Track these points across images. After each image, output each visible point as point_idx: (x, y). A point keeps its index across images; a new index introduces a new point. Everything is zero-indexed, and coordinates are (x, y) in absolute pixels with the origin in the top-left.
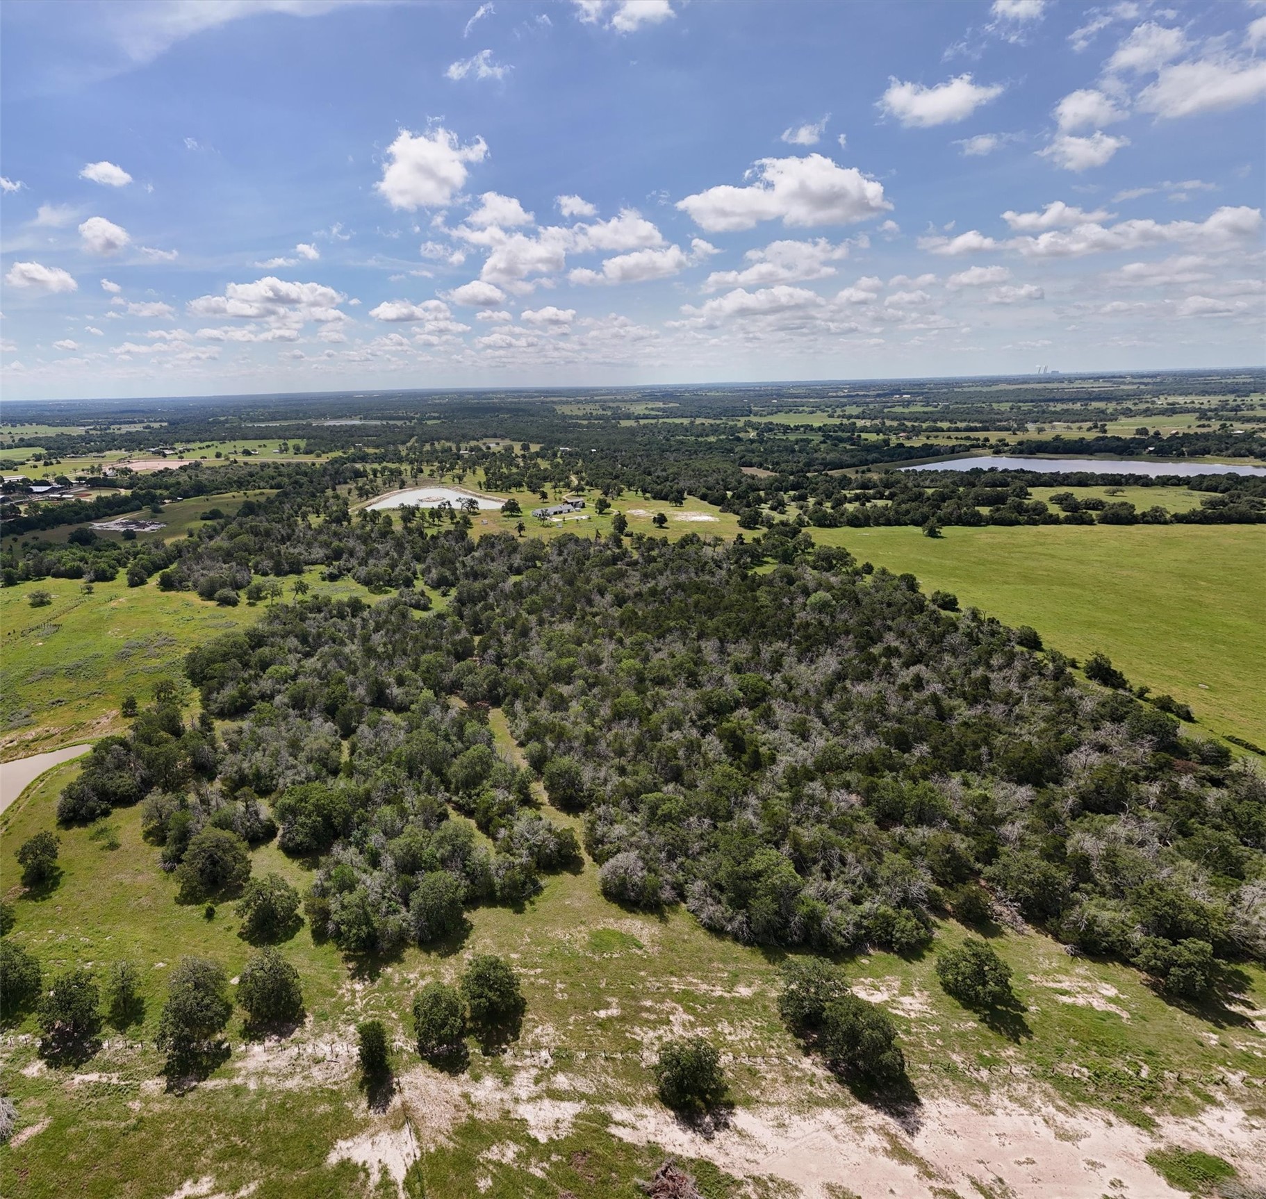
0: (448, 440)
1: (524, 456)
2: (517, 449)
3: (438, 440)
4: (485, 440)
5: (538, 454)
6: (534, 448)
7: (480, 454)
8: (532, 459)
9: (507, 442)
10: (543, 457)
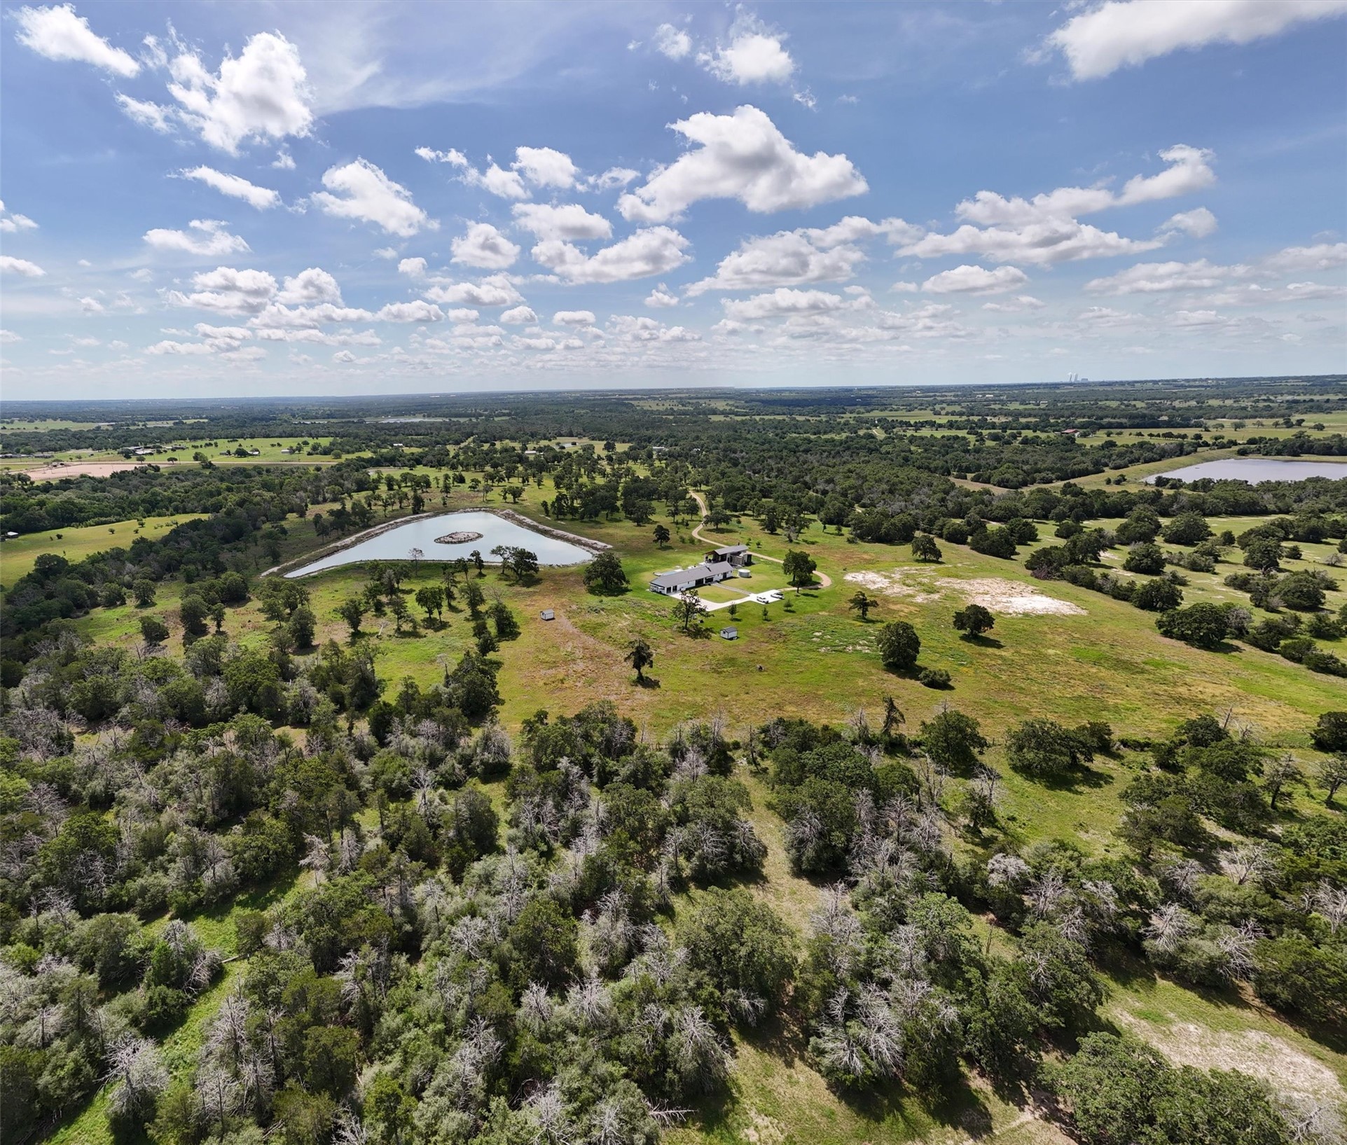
0: (513, 439)
1: (610, 459)
2: (599, 448)
3: (501, 439)
4: (559, 439)
5: (628, 456)
6: (621, 447)
7: (551, 454)
8: (620, 462)
9: (586, 441)
10: (635, 459)
